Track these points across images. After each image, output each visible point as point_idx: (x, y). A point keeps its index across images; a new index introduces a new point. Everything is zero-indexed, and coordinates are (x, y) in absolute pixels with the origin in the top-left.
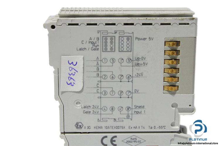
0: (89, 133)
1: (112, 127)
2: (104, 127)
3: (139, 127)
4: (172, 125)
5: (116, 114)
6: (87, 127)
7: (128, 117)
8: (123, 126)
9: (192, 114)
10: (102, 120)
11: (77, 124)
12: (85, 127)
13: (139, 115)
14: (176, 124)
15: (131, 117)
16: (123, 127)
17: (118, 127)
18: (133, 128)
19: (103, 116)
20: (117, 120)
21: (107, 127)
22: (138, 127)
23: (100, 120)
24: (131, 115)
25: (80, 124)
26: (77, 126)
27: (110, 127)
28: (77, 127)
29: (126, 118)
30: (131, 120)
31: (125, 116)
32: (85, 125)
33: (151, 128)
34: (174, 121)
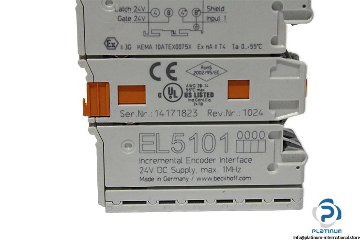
0: (129, 57)
1: (169, 46)
2: (154, 46)
3: (216, 46)
4: (274, 42)
5: (176, 22)
6: (124, 47)
7: (196, 28)
8: (188, 43)
9: (307, 23)
10: (150, 34)
11: (108, 40)
12: (122, 46)
13: (215, 24)
14: (279, 41)
15: (201, 28)
16: (188, 47)
17: (178, 47)
18: (205, 47)
19: (152, 26)
20: (177, 32)
21: (159, 47)
22: (213, 46)
23: (147, 32)
24: (201, 24)
25: (113, 41)
26: (108, 43)
27: (165, 46)
28: (108, 47)
29: (192, 29)
30: (202, 33)
31: (191, 26)
32: (123, 42)
33: (237, 48)
34: (276, 35)
